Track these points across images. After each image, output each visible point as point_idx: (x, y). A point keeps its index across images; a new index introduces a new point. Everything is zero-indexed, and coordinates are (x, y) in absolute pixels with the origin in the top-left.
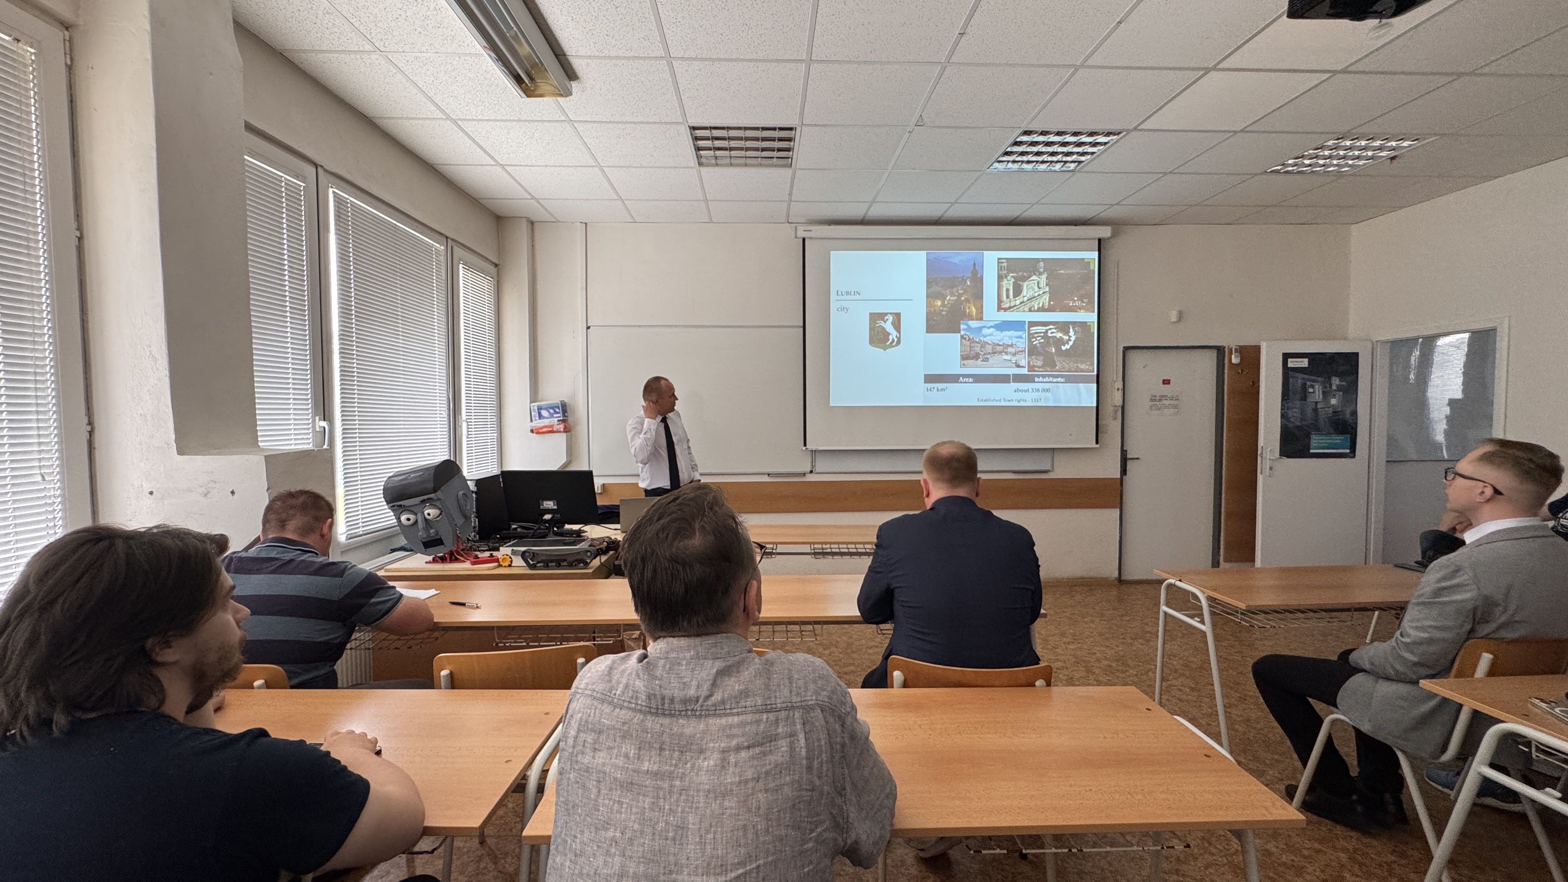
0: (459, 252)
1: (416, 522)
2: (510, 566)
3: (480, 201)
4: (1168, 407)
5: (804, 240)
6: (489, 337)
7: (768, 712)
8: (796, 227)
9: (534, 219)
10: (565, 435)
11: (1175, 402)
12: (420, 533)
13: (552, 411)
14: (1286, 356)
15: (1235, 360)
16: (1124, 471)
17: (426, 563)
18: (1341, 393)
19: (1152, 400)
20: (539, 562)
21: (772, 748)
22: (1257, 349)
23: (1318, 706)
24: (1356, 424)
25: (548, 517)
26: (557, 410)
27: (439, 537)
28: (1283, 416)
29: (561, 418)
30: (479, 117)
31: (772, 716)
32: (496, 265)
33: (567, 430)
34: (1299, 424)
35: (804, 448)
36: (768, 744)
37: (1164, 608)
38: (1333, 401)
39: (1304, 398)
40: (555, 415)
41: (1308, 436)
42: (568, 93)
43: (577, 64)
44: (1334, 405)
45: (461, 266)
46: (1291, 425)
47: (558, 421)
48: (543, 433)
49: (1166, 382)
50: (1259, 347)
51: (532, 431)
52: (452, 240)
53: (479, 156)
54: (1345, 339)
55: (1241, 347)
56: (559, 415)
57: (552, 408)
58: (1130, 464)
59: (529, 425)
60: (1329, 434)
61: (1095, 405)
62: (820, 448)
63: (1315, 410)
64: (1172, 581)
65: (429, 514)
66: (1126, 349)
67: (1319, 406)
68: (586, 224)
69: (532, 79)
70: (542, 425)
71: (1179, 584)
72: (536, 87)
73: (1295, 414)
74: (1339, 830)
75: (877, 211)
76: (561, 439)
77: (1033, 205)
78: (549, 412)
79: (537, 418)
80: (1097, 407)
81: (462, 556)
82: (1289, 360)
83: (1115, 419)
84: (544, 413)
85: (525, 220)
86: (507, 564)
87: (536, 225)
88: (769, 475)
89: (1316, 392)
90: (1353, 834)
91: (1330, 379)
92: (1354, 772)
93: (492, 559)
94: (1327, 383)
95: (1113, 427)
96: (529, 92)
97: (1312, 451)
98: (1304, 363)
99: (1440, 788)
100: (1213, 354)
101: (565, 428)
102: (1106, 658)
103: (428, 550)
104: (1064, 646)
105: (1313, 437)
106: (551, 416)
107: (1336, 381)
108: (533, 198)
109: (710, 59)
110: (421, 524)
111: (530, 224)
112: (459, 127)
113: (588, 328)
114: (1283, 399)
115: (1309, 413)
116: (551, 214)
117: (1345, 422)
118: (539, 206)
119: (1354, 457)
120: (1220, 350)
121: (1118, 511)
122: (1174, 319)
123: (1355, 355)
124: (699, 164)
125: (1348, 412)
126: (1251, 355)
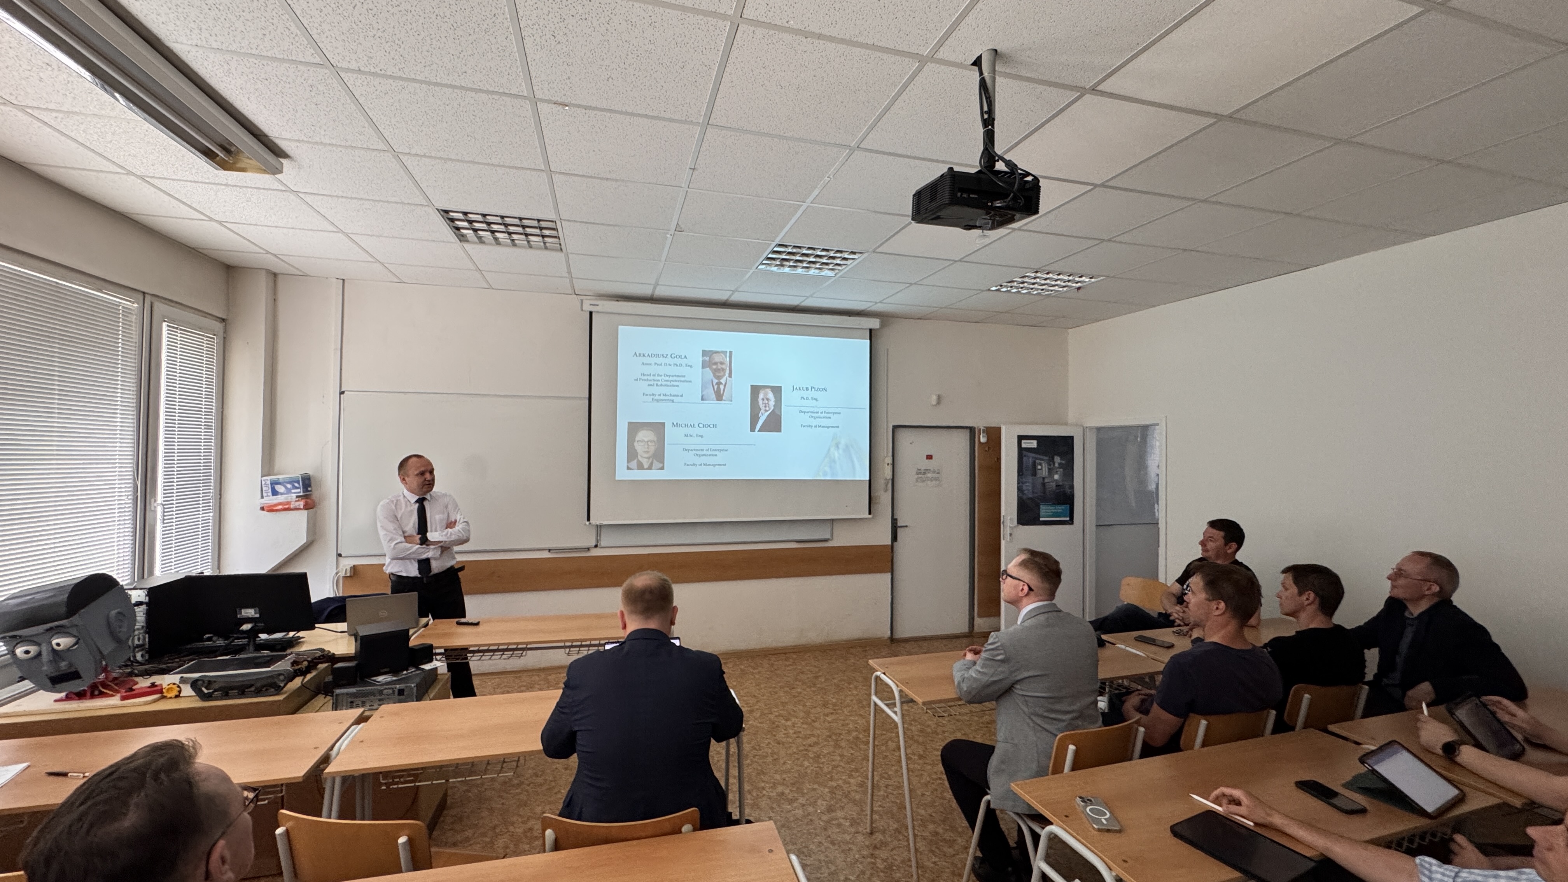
1: (39, 654)
2: (177, 696)
3: (201, 251)
4: (931, 480)
5: (591, 313)
8: (582, 301)
9: (277, 272)
10: (305, 512)
11: (934, 475)
12: (45, 668)
13: (289, 486)
14: (1021, 438)
15: (983, 439)
16: (895, 538)
17: (56, 702)
18: (1061, 470)
19: (917, 474)
20: (215, 691)
22: (999, 430)
24: (1073, 496)
25: (246, 627)
26: (296, 485)
28: (1020, 489)
29: (301, 494)
30: (172, 177)
32: (221, 320)
34: (1031, 496)
35: (587, 523)
37: (874, 697)
38: (1056, 477)
39: (1034, 474)
40: (293, 491)
41: (1038, 506)
42: (277, 171)
44: (1056, 481)
45: (165, 324)
46: (1025, 497)
47: (297, 497)
48: (277, 511)
49: (929, 457)
50: (1000, 428)
51: (262, 509)
52: (152, 295)
53: (184, 211)
54: (1066, 424)
55: (987, 428)
56: (299, 490)
57: (290, 482)
58: (900, 532)
59: (260, 502)
60: (1053, 504)
61: (868, 478)
62: (605, 523)
63: (1044, 484)
64: (878, 673)
65: (58, 645)
66: (895, 428)
67: (1046, 481)
68: (343, 280)
69: (227, 153)
70: (276, 502)
71: (883, 676)
72: (237, 163)
73: (1028, 487)
75: (664, 291)
76: (302, 517)
77: (808, 297)
78: (285, 487)
79: (270, 494)
80: (870, 481)
82: (1023, 441)
83: (886, 491)
84: (280, 488)
85: (264, 272)
86: (173, 694)
88: (550, 550)
89: (1043, 469)
91: (1053, 458)
93: (155, 689)
94: (1052, 460)
95: (884, 498)
96: (224, 166)
97: (1041, 519)
98: (1034, 444)
100: (966, 434)
101: (306, 504)
105: (1042, 507)
106: (289, 491)
107: (1057, 460)
108: (268, 253)
110: (45, 657)
111: (272, 276)
112: (148, 182)
113: (342, 393)
114: (1019, 475)
115: (1039, 486)
116: (297, 269)
117: (1065, 494)
118: (278, 260)
119: (1072, 523)
120: (972, 430)
121: (889, 575)
122: (934, 403)
123: (1071, 438)
124: (460, 241)
125: (1067, 487)
126: (994, 434)
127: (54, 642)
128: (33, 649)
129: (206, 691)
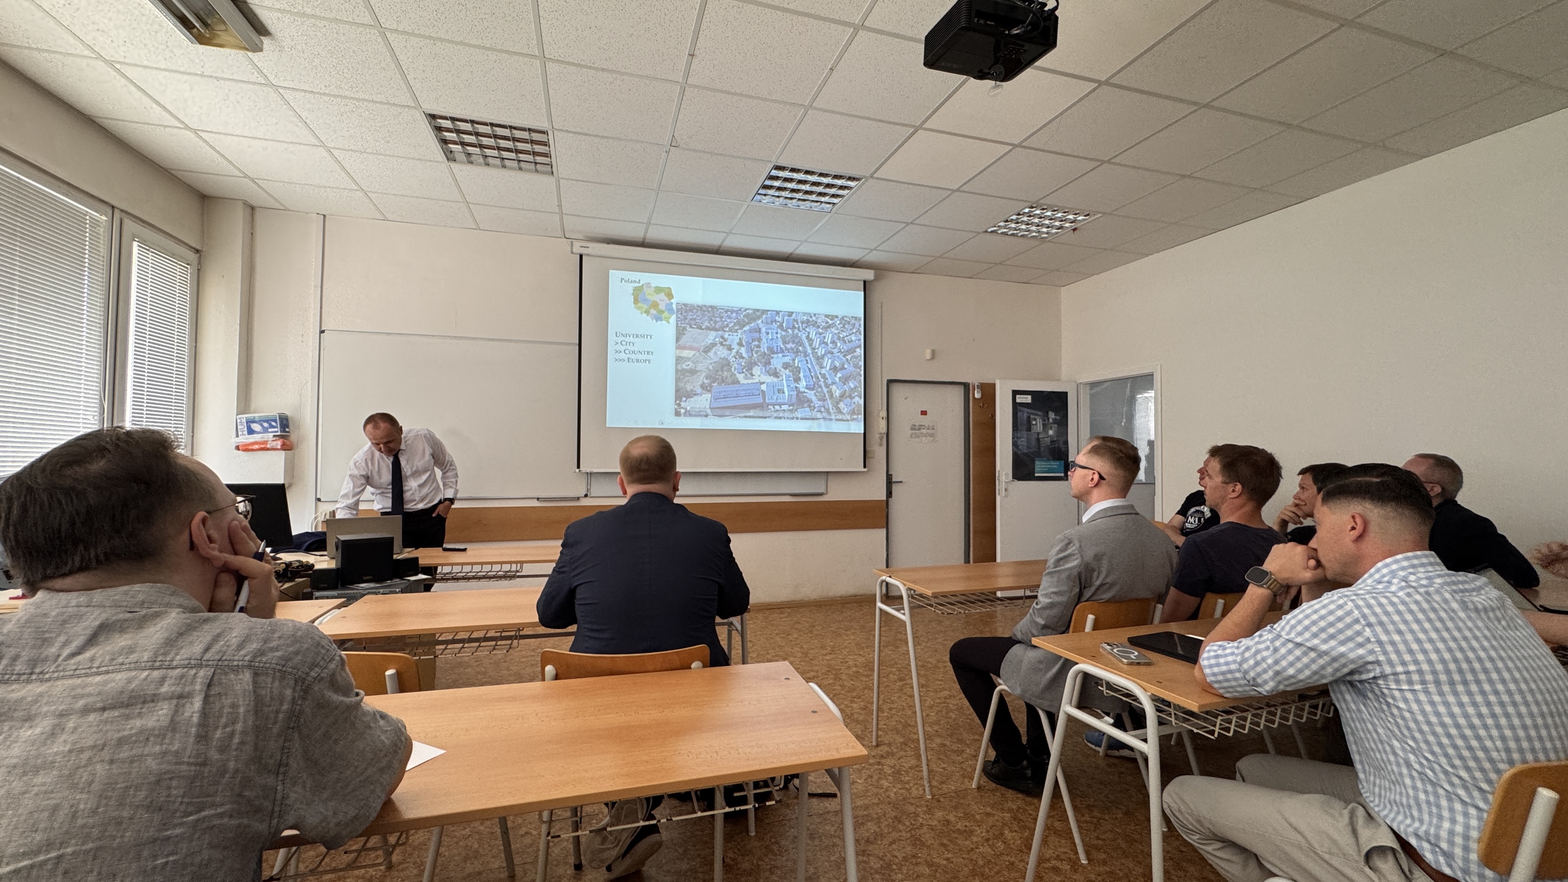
0: (130, 226)
3: (173, 172)
4: (925, 436)
5: (581, 256)
6: (180, 333)
7: (153, 668)
8: (570, 242)
9: (255, 205)
10: (283, 453)
11: (930, 431)
13: (266, 425)
14: (1015, 393)
15: (978, 395)
16: (889, 494)
18: (1056, 425)
19: (912, 429)
21: (144, 710)
22: (993, 386)
24: (1067, 451)
26: (273, 424)
28: (1015, 444)
29: (279, 433)
30: (146, 63)
31: (156, 674)
32: (197, 251)
33: (287, 447)
34: (1025, 451)
35: (578, 470)
36: (139, 706)
37: (879, 605)
38: (1051, 432)
39: (1029, 429)
40: (270, 430)
41: (1033, 462)
42: (258, 49)
43: (266, 16)
44: (1051, 436)
45: (135, 244)
46: (1019, 452)
47: (274, 436)
48: (253, 450)
49: (924, 413)
50: (994, 385)
51: (237, 448)
52: (122, 211)
53: (156, 114)
54: (1059, 380)
55: (981, 384)
56: (276, 430)
57: (267, 421)
58: (895, 488)
59: (235, 441)
60: (1048, 460)
61: (862, 432)
62: (595, 471)
63: (1038, 440)
64: (884, 578)
66: (890, 382)
67: (1041, 436)
68: (324, 216)
69: (205, 24)
70: (252, 440)
71: (888, 580)
72: (214, 36)
73: (1022, 442)
74: (1010, 793)
75: (655, 234)
76: (278, 456)
77: (802, 242)
78: (262, 425)
79: (246, 433)
80: (865, 434)
82: (1018, 396)
83: (881, 445)
84: (256, 427)
85: (241, 203)
87: (257, 211)
88: (538, 499)
89: (1038, 425)
90: (1020, 795)
91: (1047, 414)
92: (1024, 740)
94: (1046, 417)
95: (879, 452)
96: (201, 39)
97: (1036, 475)
98: (1028, 399)
99: (1093, 747)
100: (960, 390)
101: (283, 445)
105: (1037, 463)
106: (265, 430)
107: (1052, 415)
108: (246, 176)
109: (430, 38)
111: (249, 210)
112: (118, 71)
113: (322, 332)
114: (1014, 430)
115: (1033, 442)
116: (276, 200)
117: (1059, 449)
118: (256, 187)
120: (966, 386)
121: (885, 530)
122: (928, 357)
123: (1065, 394)
124: (448, 159)
125: (1061, 443)
126: (989, 391)
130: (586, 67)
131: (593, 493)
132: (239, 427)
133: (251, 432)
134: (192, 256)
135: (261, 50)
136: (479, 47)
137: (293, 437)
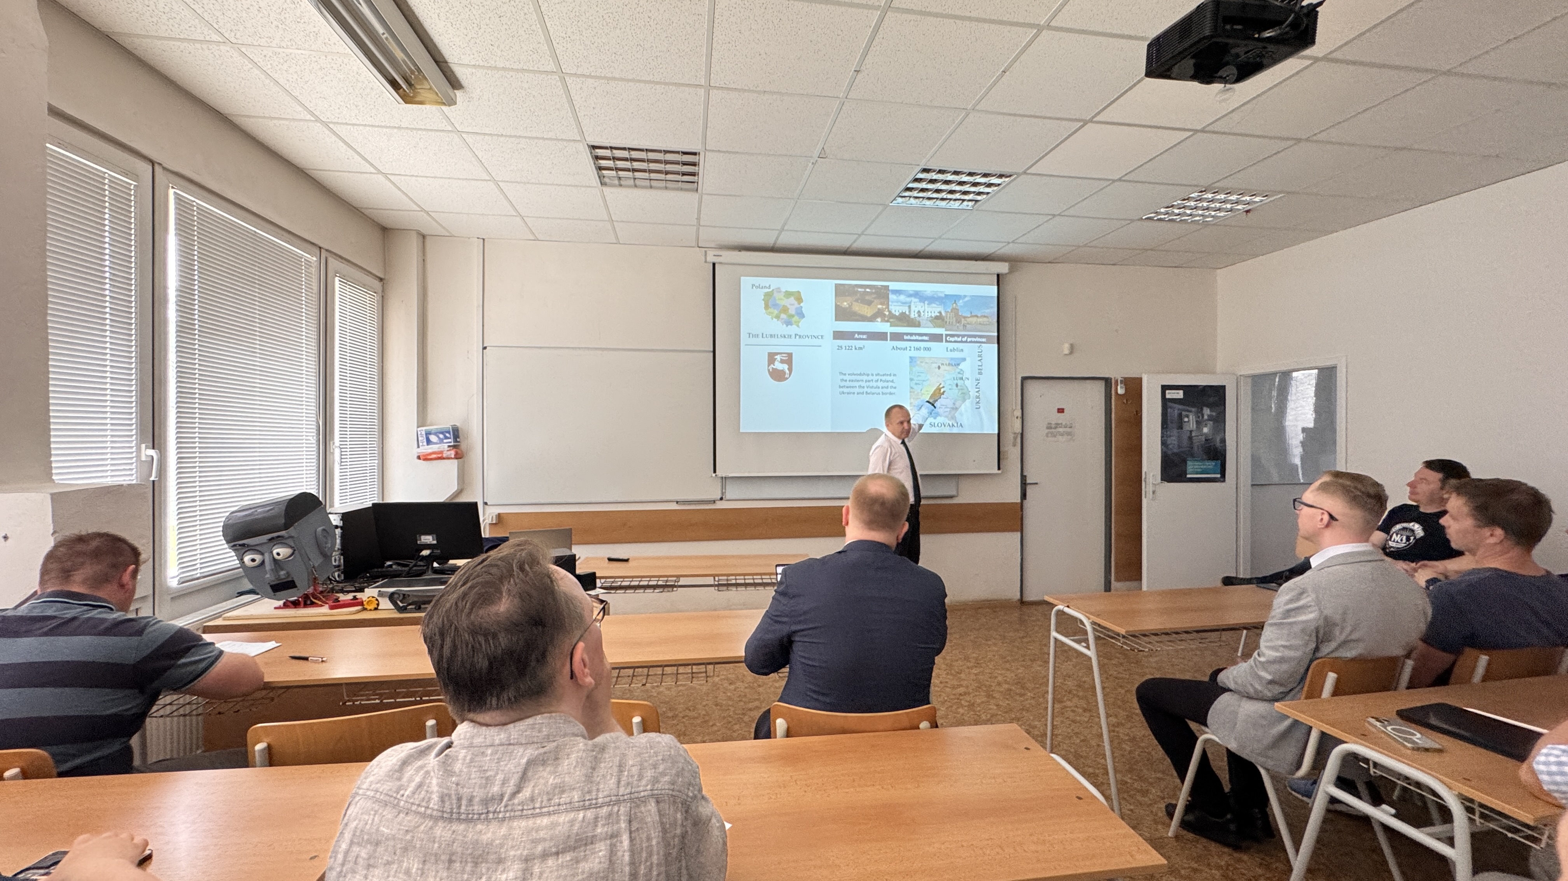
0: (333, 263)
1: (263, 563)
2: (376, 609)
3: (363, 211)
4: (1062, 435)
5: (714, 265)
6: (371, 356)
7: (585, 808)
8: (706, 252)
9: (425, 232)
10: (456, 461)
11: (1068, 430)
12: (268, 576)
13: (441, 436)
14: (1165, 388)
15: (1121, 391)
16: (1024, 496)
17: (276, 608)
18: (1211, 423)
19: (1048, 428)
20: (410, 604)
21: (587, 852)
22: (1139, 381)
23: (1193, 725)
24: (1225, 450)
25: (426, 553)
26: (448, 435)
27: (290, 579)
28: (1164, 443)
29: (452, 444)
30: (354, 122)
31: (590, 814)
32: (381, 280)
33: (458, 456)
34: (1175, 451)
35: (714, 475)
36: (582, 848)
37: (1054, 634)
38: (1205, 430)
39: (1180, 427)
40: (445, 441)
41: (1184, 462)
42: (452, 102)
43: (461, 73)
44: (1206, 434)
45: (337, 279)
46: (1170, 452)
47: (449, 446)
48: (431, 459)
49: (1061, 411)
50: (1140, 379)
51: (419, 458)
52: (327, 250)
53: (357, 163)
54: (1214, 373)
55: (1125, 378)
56: (450, 440)
57: (442, 433)
58: (1029, 489)
59: (416, 451)
60: (1203, 460)
61: (996, 432)
62: (730, 475)
63: (1190, 438)
64: (1060, 607)
65: (278, 554)
66: (1024, 379)
67: (1193, 434)
68: (483, 239)
69: (410, 84)
70: (430, 451)
71: (1066, 610)
72: (416, 94)
73: (1173, 441)
74: (1214, 847)
75: (787, 239)
76: (452, 466)
77: (936, 239)
78: (438, 437)
79: (425, 443)
80: (999, 434)
81: (320, 599)
82: (1167, 392)
83: (1014, 445)
84: (433, 438)
85: (414, 233)
86: (372, 607)
87: (428, 239)
88: (677, 502)
89: (1190, 422)
90: (1226, 850)
91: (1202, 410)
92: (1227, 788)
93: (355, 602)
94: (1199, 413)
95: (1013, 453)
96: (407, 99)
97: (1189, 476)
98: (1180, 394)
99: (1300, 796)
100: (1101, 385)
101: (456, 454)
102: (1006, 682)
103: (278, 593)
104: (967, 670)
105: (1189, 463)
106: (441, 441)
107: (1207, 412)
108: (423, 210)
109: (605, 78)
110: (268, 566)
111: (421, 238)
112: (331, 130)
113: (485, 348)
114: (1163, 428)
115: (1185, 442)
116: (444, 228)
117: (1216, 449)
118: (429, 219)
119: (1224, 481)
120: (1107, 381)
121: (1019, 534)
122: (1067, 351)
123: (1223, 388)
124: (601, 184)
125: (1218, 440)
126: (1134, 387)
127: (275, 552)
128: (258, 558)
129: (401, 605)
130: (749, 91)
131: (728, 496)
132: (420, 439)
133: (429, 442)
134: (377, 284)
135: (455, 103)
136: (649, 82)
137: (463, 446)
